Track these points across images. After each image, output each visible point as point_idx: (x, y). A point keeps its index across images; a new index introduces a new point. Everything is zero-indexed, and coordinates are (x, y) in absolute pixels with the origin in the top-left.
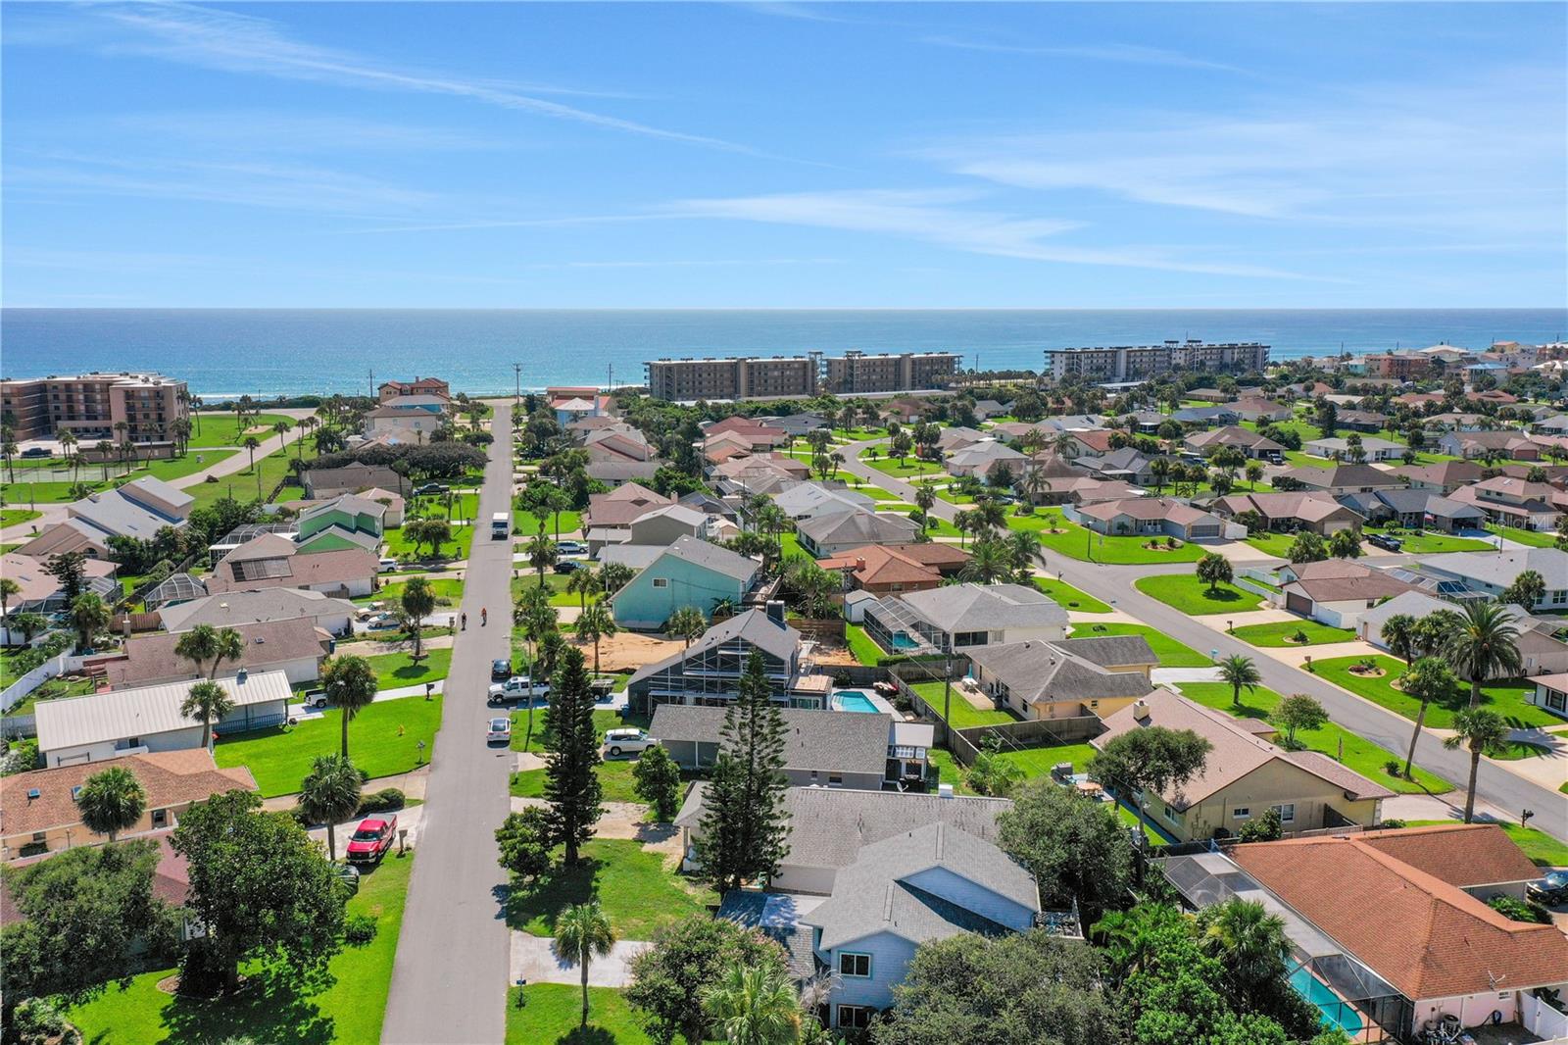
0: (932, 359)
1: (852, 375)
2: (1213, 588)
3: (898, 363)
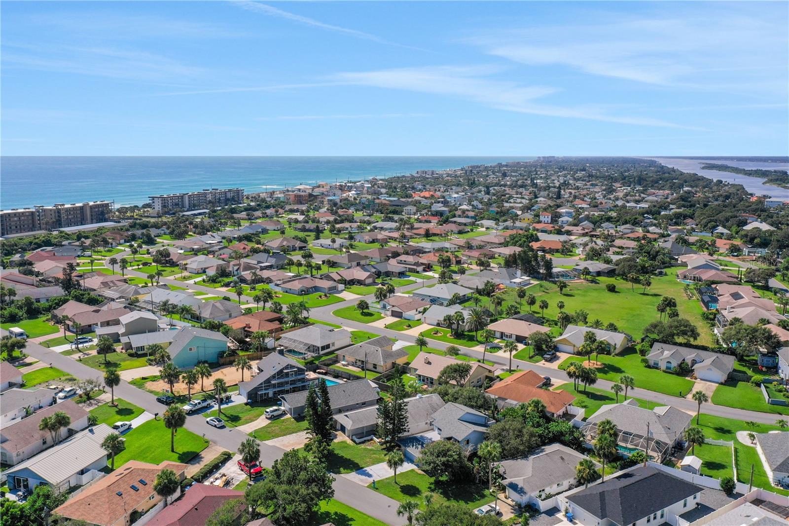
0: (98, 205)
1: (59, 216)
2: (363, 312)
3: (81, 208)
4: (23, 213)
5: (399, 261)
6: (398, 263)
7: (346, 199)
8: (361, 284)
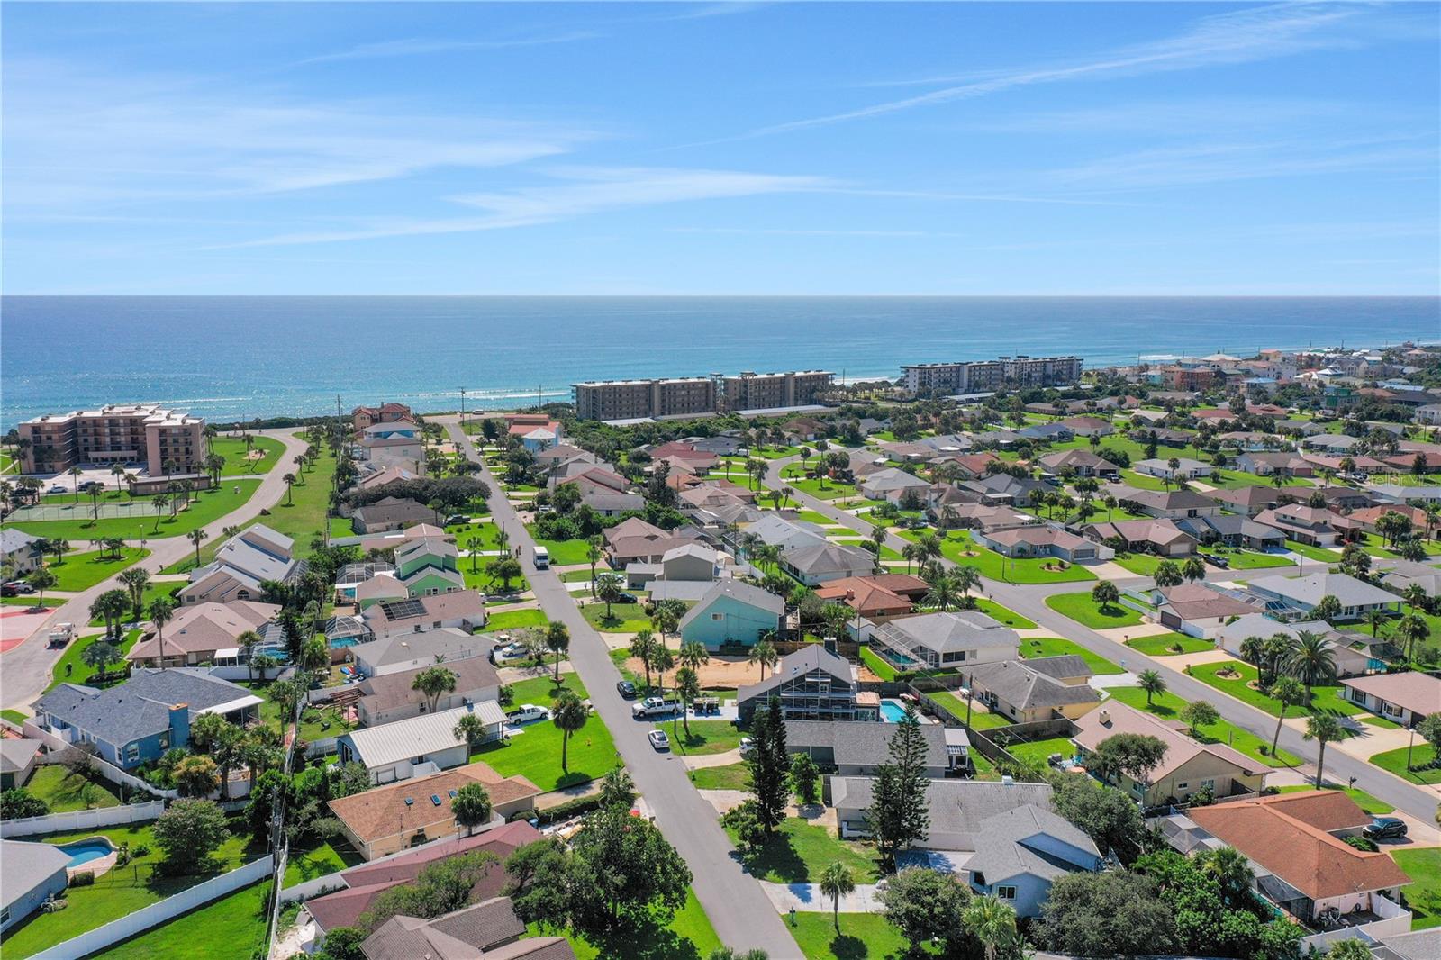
0: (810, 376)
1: (746, 392)
2: (1105, 606)
3: (782, 380)
4: (694, 384)
5: (1282, 518)
6: (1278, 520)
7: (1298, 385)
8: (1159, 553)
